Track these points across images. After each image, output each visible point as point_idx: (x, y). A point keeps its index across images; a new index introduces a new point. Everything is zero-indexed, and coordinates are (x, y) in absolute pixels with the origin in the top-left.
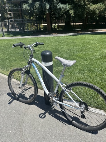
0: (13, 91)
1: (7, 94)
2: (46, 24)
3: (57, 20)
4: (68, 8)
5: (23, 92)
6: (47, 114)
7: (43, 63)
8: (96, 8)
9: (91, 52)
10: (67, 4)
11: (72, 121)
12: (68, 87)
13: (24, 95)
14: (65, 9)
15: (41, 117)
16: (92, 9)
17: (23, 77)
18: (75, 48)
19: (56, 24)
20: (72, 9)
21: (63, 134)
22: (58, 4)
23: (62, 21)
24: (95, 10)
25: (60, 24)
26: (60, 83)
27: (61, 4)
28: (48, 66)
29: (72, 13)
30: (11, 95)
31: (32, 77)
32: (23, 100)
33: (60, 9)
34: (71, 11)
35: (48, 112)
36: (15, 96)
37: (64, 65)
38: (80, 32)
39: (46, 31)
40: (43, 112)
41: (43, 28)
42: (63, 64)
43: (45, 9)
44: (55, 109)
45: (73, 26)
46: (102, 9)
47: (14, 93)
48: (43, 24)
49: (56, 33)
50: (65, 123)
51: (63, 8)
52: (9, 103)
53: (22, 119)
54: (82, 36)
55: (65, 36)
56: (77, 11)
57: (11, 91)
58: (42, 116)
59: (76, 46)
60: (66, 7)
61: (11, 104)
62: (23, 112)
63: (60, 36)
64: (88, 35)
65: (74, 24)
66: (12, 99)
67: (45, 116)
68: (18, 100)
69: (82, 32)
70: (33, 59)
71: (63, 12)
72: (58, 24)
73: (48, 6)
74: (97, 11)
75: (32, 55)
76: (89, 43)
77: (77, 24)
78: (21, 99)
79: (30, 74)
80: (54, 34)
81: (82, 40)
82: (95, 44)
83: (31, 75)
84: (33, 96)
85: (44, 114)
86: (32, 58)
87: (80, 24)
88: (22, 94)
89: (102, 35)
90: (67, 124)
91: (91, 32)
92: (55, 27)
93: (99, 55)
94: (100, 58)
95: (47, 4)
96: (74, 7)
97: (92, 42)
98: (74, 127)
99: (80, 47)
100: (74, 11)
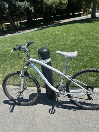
0: (11, 98)
1: (3, 103)
2: (9, 23)
3: (17, 18)
4: (27, 6)
5: (20, 96)
6: (55, 108)
7: (42, 60)
8: (52, 3)
9: (63, 41)
10: (26, 1)
11: (82, 106)
12: (73, 77)
13: (23, 97)
14: (25, 6)
15: (52, 113)
16: (49, 4)
17: (23, 80)
18: (48, 41)
19: (18, 22)
20: (31, 6)
21: (79, 120)
22: (17, 2)
23: (22, 18)
24: (52, 5)
25: (22, 21)
26: (65, 76)
27: (20, 2)
28: (48, 63)
29: (32, 10)
30: (9, 102)
31: (32, 77)
32: (25, 103)
33: (20, 7)
34: (31, 8)
35: (56, 106)
36: (15, 102)
37: (68, 58)
38: (44, 26)
39: (10, 30)
40: (51, 107)
41: (6, 27)
42: (66, 57)
43: (5, 8)
44: (60, 101)
45: (34, 21)
46: (57, 3)
47: (13, 99)
48: (4, 24)
49: (21, 30)
50: (75, 110)
51: (22, 5)
52: (12, 111)
53: (35, 122)
54: (47, 29)
55: (31, 32)
56: (36, 7)
57: (9, 98)
58: (52, 111)
59: (47, 39)
60: (25, 4)
61: (14, 111)
62: (31, 115)
63: (27, 33)
64: (52, 27)
65: (35, 19)
66: (12, 106)
67: (55, 110)
68: (19, 104)
69: (45, 25)
70: (31, 59)
71: (23, 9)
72: (20, 22)
73: (7, 5)
74: (54, 6)
75: (29, 55)
76: (57, 34)
77: (37, 19)
78: (22, 103)
79: (29, 75)
80: (19, 31)
81: (49, 32)
82: (62, 34)
83: (31, 76)
84: (37, 96)
85: (53, 108)
86: (29, 59)
87: (40, 19)
88: (20, 97)
89: (64, 26)
90: (78, 110)
91: (53, 24)
92: (17, 24)
93: (71, 43)
94: (73, 45)
95: (5, 3)
96: (33, 4)
97: (59, 33)
98: (85, 110)
99: (51, 40)
100: (34, 7)
